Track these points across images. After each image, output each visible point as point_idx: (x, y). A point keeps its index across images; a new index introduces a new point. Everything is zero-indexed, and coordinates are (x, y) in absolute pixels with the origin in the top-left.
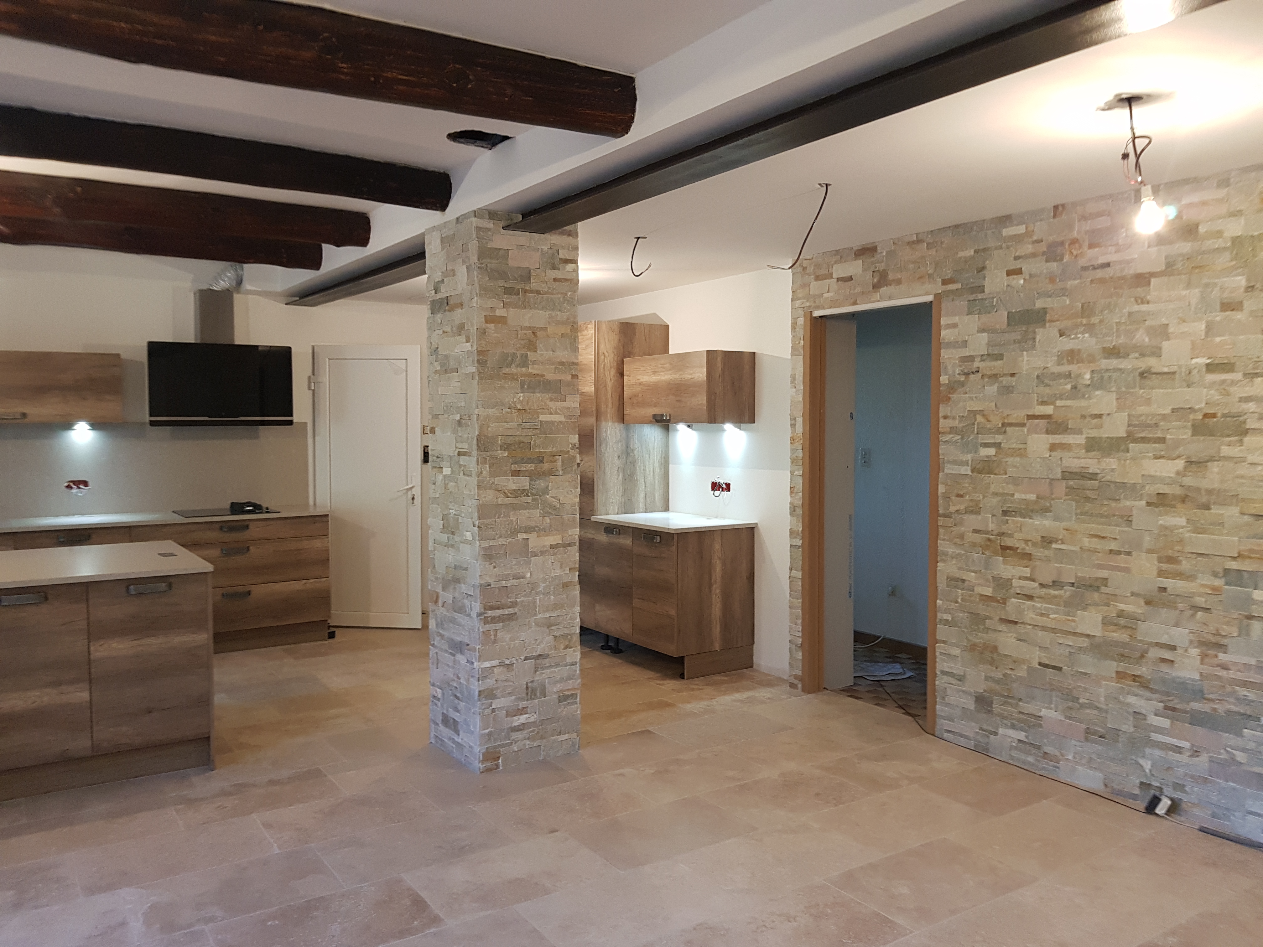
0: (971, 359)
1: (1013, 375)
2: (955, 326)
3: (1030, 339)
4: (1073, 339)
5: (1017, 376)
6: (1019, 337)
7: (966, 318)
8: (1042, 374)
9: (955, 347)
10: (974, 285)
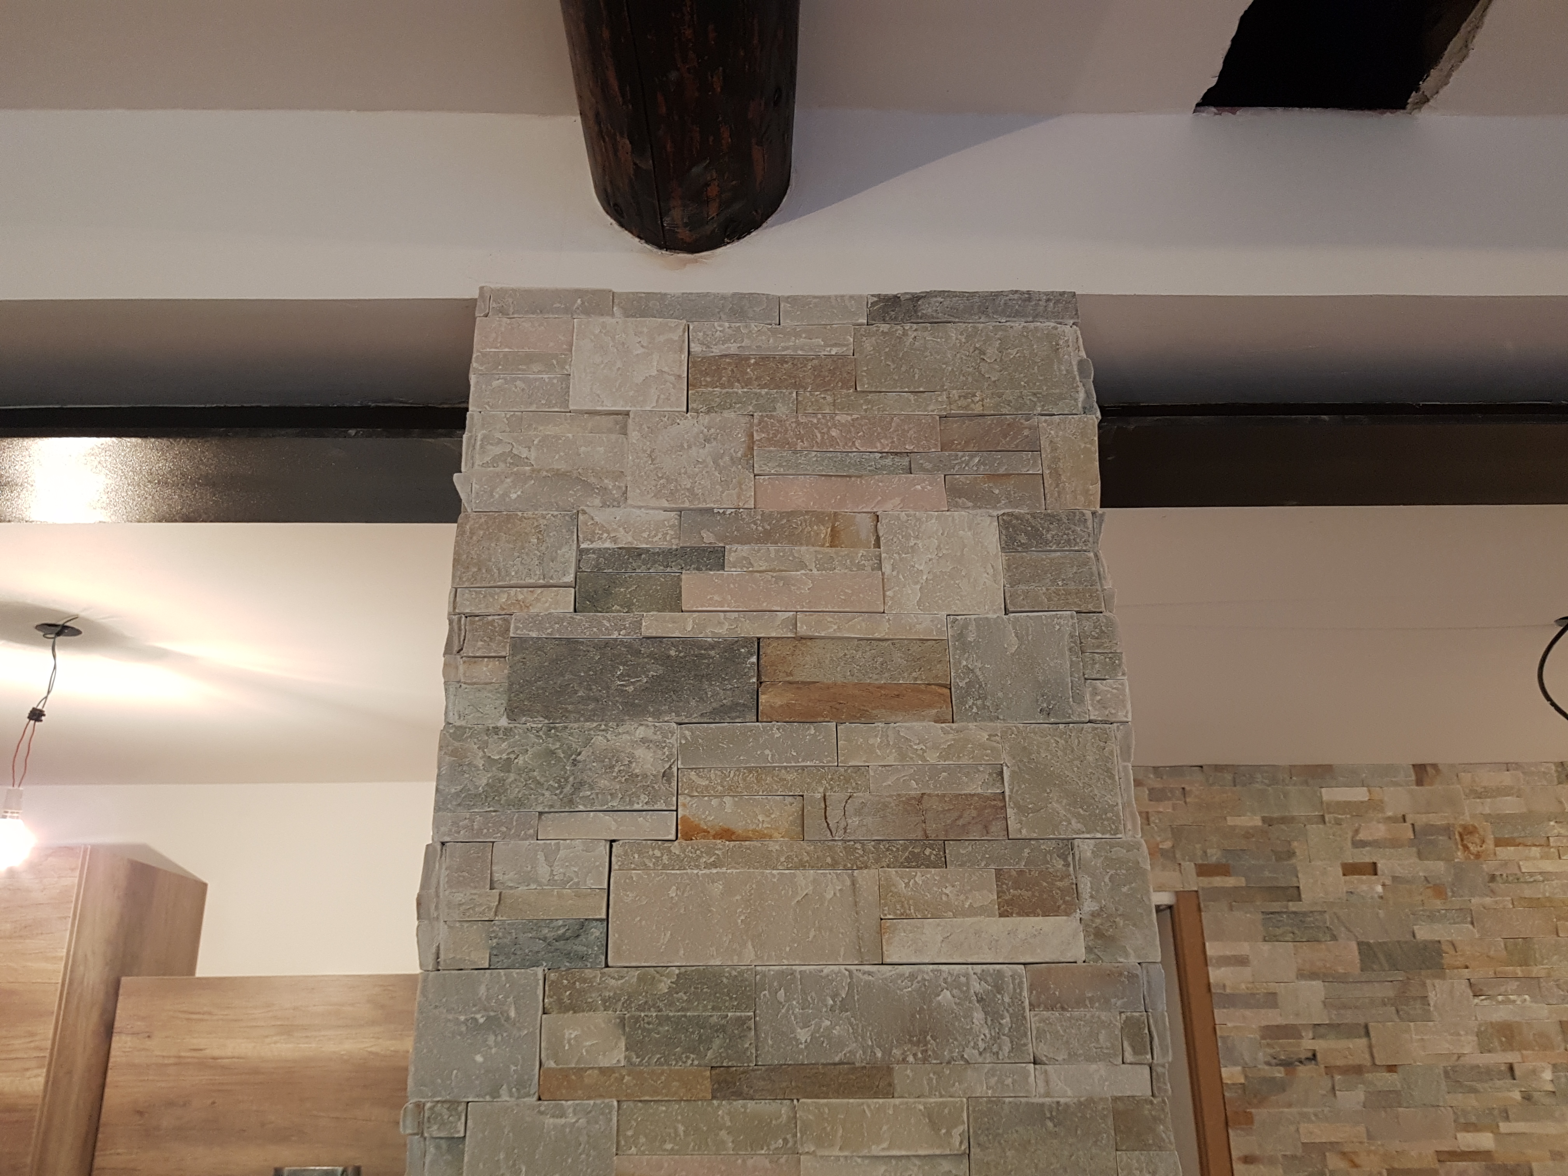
0: (1290, 1032)
1: (1392, 1069)
2: (1241, 961)
3: (1415, 999)
4: (1502, 1002)
5: (1399, 1069)
6: (1391, 994)
7: (1266, 947)
8: (1454, 1068)
9: (1248, 1006)
10: (1276, 884)
